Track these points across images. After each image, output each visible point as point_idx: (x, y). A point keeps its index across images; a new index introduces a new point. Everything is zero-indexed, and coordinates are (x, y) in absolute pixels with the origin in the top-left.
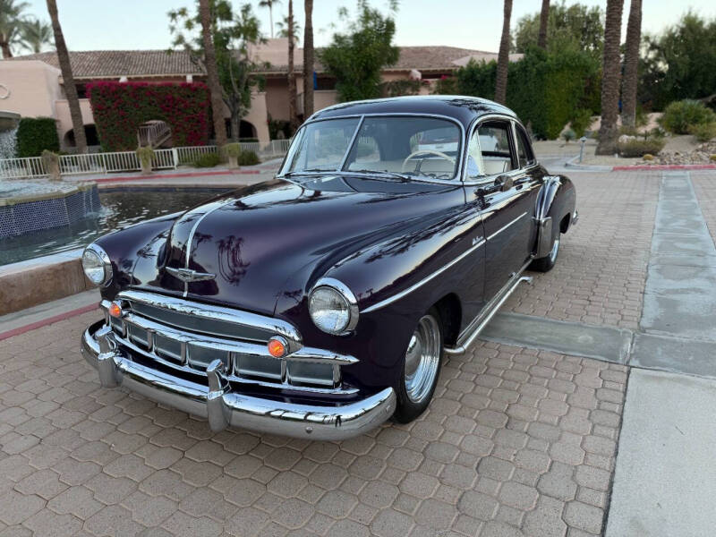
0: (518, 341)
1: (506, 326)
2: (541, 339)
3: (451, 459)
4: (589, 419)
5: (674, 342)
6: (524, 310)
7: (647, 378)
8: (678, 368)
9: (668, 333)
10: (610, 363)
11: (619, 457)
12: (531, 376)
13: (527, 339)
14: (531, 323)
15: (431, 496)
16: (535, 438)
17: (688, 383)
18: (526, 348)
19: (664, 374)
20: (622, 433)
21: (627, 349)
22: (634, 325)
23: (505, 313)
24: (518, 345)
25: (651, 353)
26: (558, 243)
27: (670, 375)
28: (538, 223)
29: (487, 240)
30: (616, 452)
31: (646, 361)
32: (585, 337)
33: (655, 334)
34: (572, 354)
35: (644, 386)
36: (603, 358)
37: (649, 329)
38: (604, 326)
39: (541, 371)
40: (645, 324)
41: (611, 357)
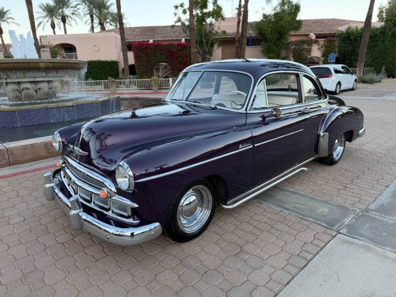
0: (280, 206)
1: (280, 196)
2: (295, 208)
3: (192, 266)
4: (287, 260)
5: (383, 222)
6: (297, 188)
7: (345, 242)
8: (369, 239)
9: (383, 215)
10: (327, 228)
11: (287, 286)
12: (272, 228)
13: (286, 206)
14: (297, 196)
15: (168, 284)
16: (247, 265)
17: (368, 249)
18: (282, 211)
19: (356, 241)
20: (301, 273)
21: (347, 221)
22: (363, 207)
23: (286, 188)
24: (279, 209)
25: (360, 226)
26: (342, 148)
27: (361, 242)
28: (319, 136)
29: (254, 146)
30: (288, 283)
31: (352, 231)
32: (324, 210)
33: (373, 214)
34: (307, 219)
35: (337, 246)
36: (324, 225)
37: (372, 210)
38: (343, 204)
39: (280, 226)
40: (372, 207)
41: (331, 225)
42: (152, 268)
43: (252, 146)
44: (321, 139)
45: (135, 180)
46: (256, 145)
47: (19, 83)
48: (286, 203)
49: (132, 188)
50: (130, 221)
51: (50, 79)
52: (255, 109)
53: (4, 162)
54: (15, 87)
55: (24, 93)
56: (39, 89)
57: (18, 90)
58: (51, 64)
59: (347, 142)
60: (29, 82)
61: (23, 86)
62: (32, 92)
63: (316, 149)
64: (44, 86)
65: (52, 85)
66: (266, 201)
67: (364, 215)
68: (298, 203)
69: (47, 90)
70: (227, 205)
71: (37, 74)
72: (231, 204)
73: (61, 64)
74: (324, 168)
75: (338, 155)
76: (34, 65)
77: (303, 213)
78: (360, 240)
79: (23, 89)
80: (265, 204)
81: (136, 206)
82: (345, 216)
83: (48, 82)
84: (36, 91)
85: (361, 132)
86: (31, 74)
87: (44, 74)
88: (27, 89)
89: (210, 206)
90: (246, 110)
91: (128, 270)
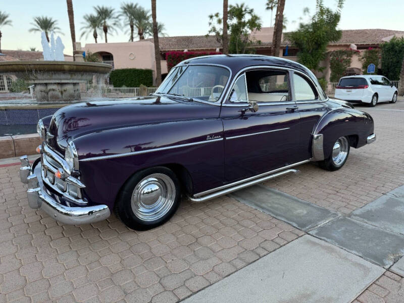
0: (256, 205)
1: (261, 196)
2: (271, 207)
4: (238, 254)
5: (362, 226)
6: (285, 189)
7: (309, 242)
8: (337, 241)
9: (366, 221)
10: (296, 228)
11: (226, 278)
12: (238, 223)
13: (263, 205)
14: (279, 197)
16: (195, 255)
17: (331, 251)
18: (256, 209)
19: (323, 242)
20: (247, 267)
21: (322, 224)
22: (347, 211)
23: (272, 189)
24: (254, 207)
25: (334, 229)
26: (346, 153)
27: (327, 244)
28: (312, 137)
29: (224, 139)
30: (229, 275)
31: (323, 233)
32: (302, 211)
33: (354, 219)
34: (279, 218)
35: (300, 246)
36: (295, 225)
37: (356, 215)
38: (328, 208)
39: (246, 223)
40: (358, 212)
41: (303, 226)
42: (100, 252)
43: (222, 139)
44: (315, 142)
45: (79, 159)
46: (227, 138)
47: (46, 84)
48: (264, 202)
49: (77, 167)
50: (80, 201)
51: (75, 82)
52: (233, 103)
53: (10, 153)
54: (43, 88)
55: (50, 93)
56: (65, 91)
57: (44, 91)
58: (75, 67)
59: (351, 148)
60: (55, 83)
61: (50, 87)
62: (58, 93)
63: (309, 151)
64: (69, 88)
65: (77, 87)
66: (245, 200)
67: (345, 220)
68: (276, 204)
69: (72, 92)
70: (195, 198)
71: (62, 76)
72: (198, 198)
73: (85, 67)
74: (323, 173)
75: (340, 161)
76: (59, 67)
77: (278, 212)
78: (327, 242)
79: (50, 90)
80: (242, 201)
81: (84, 186)
82: (322, 218)
83: (74, 84)
84: (62, 93)
85: (369, 138)
86: (57, 76)
87: (69, 76)
88: (53, 90)
89: (174, 196)
90: (221, 103)
91: (76, 251)
